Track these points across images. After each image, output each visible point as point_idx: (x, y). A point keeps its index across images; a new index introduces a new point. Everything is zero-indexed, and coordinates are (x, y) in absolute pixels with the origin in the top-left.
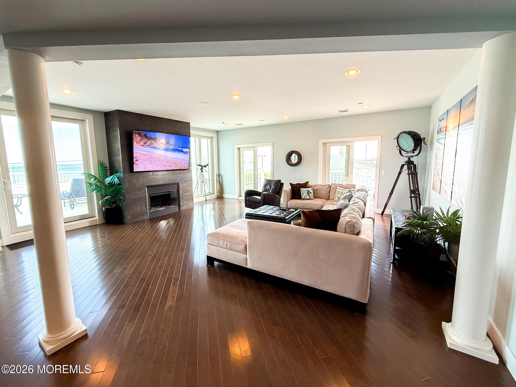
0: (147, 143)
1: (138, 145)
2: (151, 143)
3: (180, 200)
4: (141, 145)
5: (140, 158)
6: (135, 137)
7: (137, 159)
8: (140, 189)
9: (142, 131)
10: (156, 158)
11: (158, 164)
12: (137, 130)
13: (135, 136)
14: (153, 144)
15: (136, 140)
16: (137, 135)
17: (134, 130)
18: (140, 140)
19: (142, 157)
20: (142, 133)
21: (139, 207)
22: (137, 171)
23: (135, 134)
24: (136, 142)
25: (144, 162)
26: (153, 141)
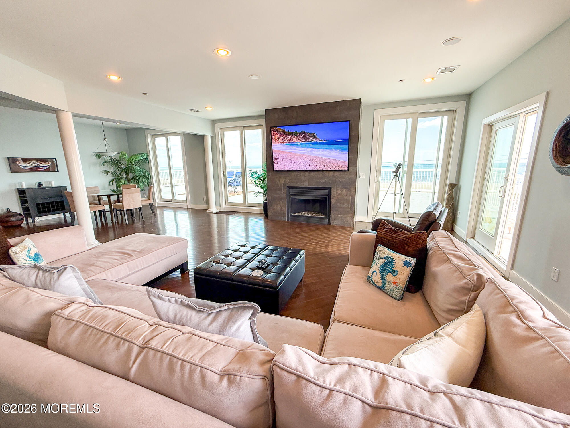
0: (286, 139)
1: (276, 143)
2: (290, 139)
3: (331, 211)
4: (280, 142)
5: (279, 156)
6: (273, 135)
7: (276, 157)
8: (280, 189)
9: (279, 127)
10: (297, 156)
11: (299, 162)
12: (275, 127)
13: (273, 133)
14: (292, 140)
15: (274, 137)
16: (275, 132)
17: (272, 127)
18: (278, 138)
19: (281, 155)
20: (280, 129)
21: (279, 207)
22: (277, 170)
23: (273, 132)
24: (274, 140)
25: (284, 161)
26: (293, 136)
